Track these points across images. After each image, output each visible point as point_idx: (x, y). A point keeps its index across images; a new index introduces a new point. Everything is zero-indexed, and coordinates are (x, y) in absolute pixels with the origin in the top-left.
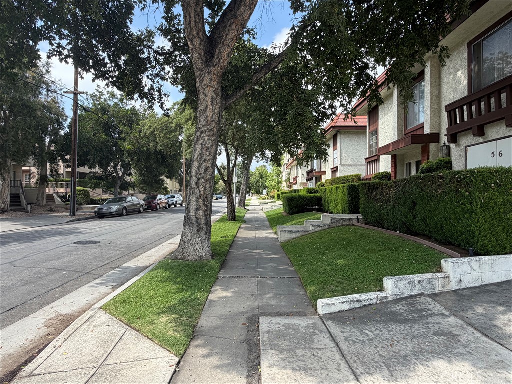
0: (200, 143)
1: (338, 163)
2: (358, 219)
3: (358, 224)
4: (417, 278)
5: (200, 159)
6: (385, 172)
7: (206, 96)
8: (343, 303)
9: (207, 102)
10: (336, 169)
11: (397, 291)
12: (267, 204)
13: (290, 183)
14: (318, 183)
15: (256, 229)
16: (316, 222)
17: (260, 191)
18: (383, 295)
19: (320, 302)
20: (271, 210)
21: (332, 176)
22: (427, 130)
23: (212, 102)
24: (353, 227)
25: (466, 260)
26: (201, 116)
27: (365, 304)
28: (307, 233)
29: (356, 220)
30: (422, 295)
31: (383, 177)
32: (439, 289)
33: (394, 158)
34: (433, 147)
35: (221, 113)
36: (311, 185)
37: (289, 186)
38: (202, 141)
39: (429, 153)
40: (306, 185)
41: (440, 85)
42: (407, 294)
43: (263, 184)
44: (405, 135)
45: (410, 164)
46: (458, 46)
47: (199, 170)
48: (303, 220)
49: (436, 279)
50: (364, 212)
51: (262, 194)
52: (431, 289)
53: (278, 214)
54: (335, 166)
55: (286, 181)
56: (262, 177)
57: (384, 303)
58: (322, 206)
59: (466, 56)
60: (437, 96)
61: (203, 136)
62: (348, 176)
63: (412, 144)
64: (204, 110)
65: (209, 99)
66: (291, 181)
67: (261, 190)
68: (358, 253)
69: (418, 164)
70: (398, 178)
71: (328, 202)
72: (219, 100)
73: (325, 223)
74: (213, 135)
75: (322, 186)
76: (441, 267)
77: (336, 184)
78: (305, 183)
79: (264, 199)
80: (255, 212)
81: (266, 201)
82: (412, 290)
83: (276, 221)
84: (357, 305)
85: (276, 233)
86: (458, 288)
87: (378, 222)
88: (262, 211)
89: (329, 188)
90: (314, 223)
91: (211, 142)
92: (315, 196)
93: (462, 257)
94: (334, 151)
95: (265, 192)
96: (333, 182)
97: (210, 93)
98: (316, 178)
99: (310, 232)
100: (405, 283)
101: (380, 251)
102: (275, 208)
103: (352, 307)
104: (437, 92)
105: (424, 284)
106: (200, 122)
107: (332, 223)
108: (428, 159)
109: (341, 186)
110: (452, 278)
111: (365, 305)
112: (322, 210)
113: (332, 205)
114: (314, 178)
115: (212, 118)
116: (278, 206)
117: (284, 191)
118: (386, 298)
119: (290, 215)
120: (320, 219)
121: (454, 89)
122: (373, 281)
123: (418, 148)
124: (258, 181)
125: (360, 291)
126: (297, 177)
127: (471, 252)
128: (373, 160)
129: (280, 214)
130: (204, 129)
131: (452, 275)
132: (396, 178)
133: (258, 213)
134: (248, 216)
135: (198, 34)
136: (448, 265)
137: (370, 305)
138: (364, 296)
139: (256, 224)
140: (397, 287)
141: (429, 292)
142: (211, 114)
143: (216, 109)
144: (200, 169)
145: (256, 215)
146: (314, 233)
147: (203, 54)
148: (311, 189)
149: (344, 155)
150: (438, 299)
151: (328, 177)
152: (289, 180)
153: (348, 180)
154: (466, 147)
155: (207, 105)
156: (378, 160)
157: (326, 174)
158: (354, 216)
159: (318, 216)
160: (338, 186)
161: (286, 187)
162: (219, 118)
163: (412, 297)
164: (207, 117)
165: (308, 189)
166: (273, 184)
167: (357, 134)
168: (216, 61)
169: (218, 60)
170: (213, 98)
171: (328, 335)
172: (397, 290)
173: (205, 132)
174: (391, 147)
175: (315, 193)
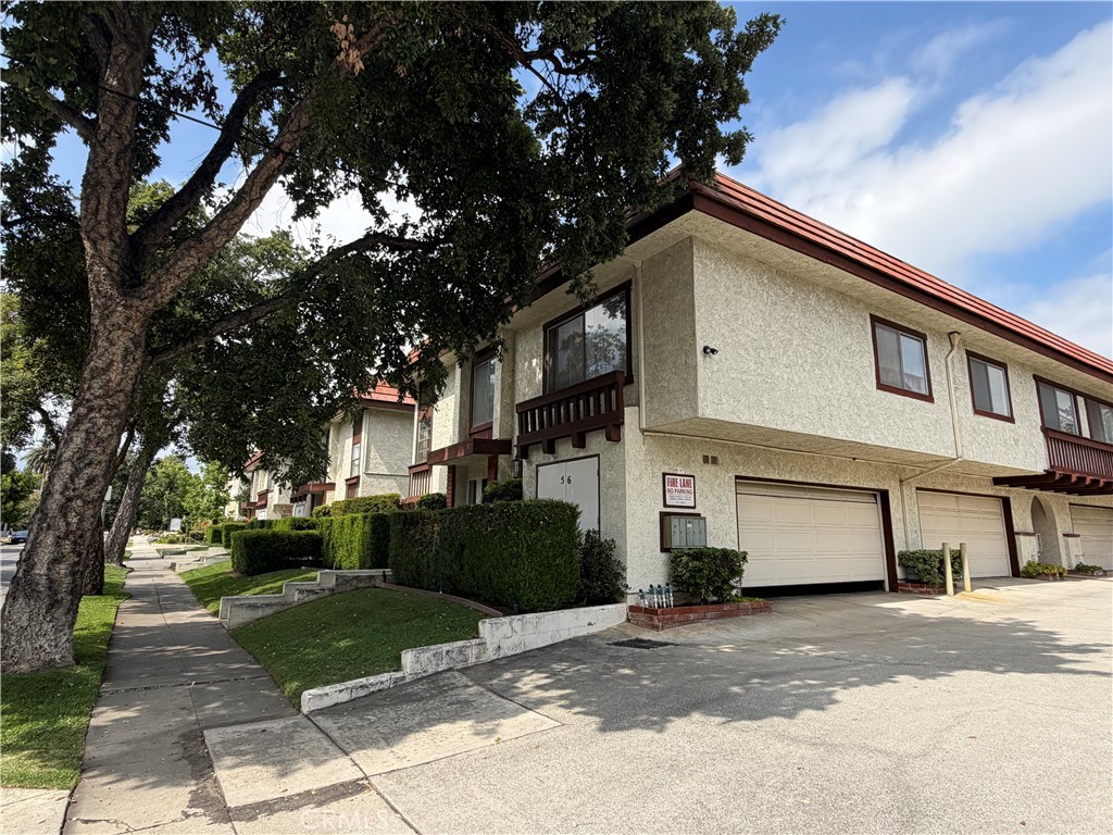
0: (83, 427)
1: (360, 471)
2: (384, 576)
3: (383, 585)
4: (445, 647)
5: (78, 459)
6: (438, 494)
7: (112, 344)
8: (341, 691)
9: (113, 355)
10: (355, 481)
11: (418, 669)
12: (184, 553)
13: (250, 504)
14: (318, 508)
15: (162, 610)
16: (307, 585)
17: (161, 522)
18: (399, 674)
19: (306, 695)
20: (196, 567)
21: (348, 495)
22: (496, 435)
23: (125, 357)
24: (374, 590)
25: (506, 620)
26: (93, 378)
27: (372, 689)
28: (286, 607)
29: (382, 578)
30: (450, 669)
31: (432, 503)
32: (472, 661)
33: (452, 471)
34: (502, 460)
35: (139, 377)
36: (300, 512)
37: (245, 510)
38: (89, 425)
39: (497, 468)
40: (288, 509)
41: (514, 371)
42: (430, 671)
43: (172, 503)
44: (470, 435)
45: (475, 482)
46: (534, 324)
47: (73, 481)
48: (279, 583)
49: (469, 647)
50: (394, 563)
51: (167, 527)
52: (462, 661)
53: (216, 575)
54: (354, 475)
55: (238, 498)
56: (171, 486)
57: (399, 684)
58: (321, 556)
59: (541, 340)
60: (510, 387)
61: (93, 415)
62: (376, 497)
63: (475, 452)
64: (102, 369)
65: (118, 350)
66: (252, 500)
67: (165, 519)
68: (374, 626)
69: (485, 483)
70: (456, 506)
71: (333, 547)
72: (138, 354)
73: (325, 586)
74: (116, 415)
75: (325, 514)
76: (478, 633)
77: (353, 512)
78: (286, 506)
79: (172, 542)
80: (154, 573)
81: (181, 547)
82: (437, 665)
83: (213, 589)
84: (362, 693)
85: (215, 614)
86: (495, 657)
87: (415, 579)
88: (171, 572)
89: (337, 518)
90: (303, 588)
91: (109, 428)
92: (308, 535)
93: (504, 616)
94: (354, 444)
95: (176, 524)
96: (347, 507)
97: (122, 340)
98: (313, 496)
99: (294, 604)
100: (429, 654)
101: (407, 621)
102: (206, 563)
103: (354, 696)
104: (510, 380)
105: (454, 655)
106: (89, 388)
107: (337, 585)
108: (496, 478)
109: (359, 515)
110: (488, 644)
111: (373, 692)
112: (319, 564)
113: (341, 553)
114: (309, 496)
115: (119, 384)
116: (217, 559)
117: (230, 523)
118: (403, 678)
119: (249, 575)
120: (315, 579)
121: (529, 381)
122: (388, 660)
123: (483, 460)
124: (160, 496)
125: (367, 674)
126: (268, 491)
127: (516, 609)
128: (420, 471)
129: (221, 574)
130: (96, 403)
131: (488, 641)
132: (453, 505)
133: (162, 576)
134: (131, 583)
135: (111, 234)
136: (485, 627)
137: (380, 691)
138: (372, 679)
139: (159, 599)
140: (417, 662)
141: (459, 666)
142: (119, 377)
143: (130, 369)
144: (76, 480)
145: (157, 581)
146: (302, 605)
147: (116, 270)
148: (299, 520)
149: (372, 454)
150: (468, 672)
151: (337, 495)
152: (247, 495)
153: (376, 505)
154: (537, 466)
155: (112, 361)
156: (428, 472)
157: (334, 489)
158: (378, 572)
159: (312, 574)
160: (354, 515)
161: (237, 512)
162: (133, 385)
163: (437, 673)
164: (109, 381)
165: (294, 520)
166: (204, 503)
167: (400, 417)
168: (145, 290)
169: (150, 292)
170: (126, 349)
171: (315, 729)
172: (418, 666)
173: (100, 410)
174: (447, 454)
175: (309, 528)
